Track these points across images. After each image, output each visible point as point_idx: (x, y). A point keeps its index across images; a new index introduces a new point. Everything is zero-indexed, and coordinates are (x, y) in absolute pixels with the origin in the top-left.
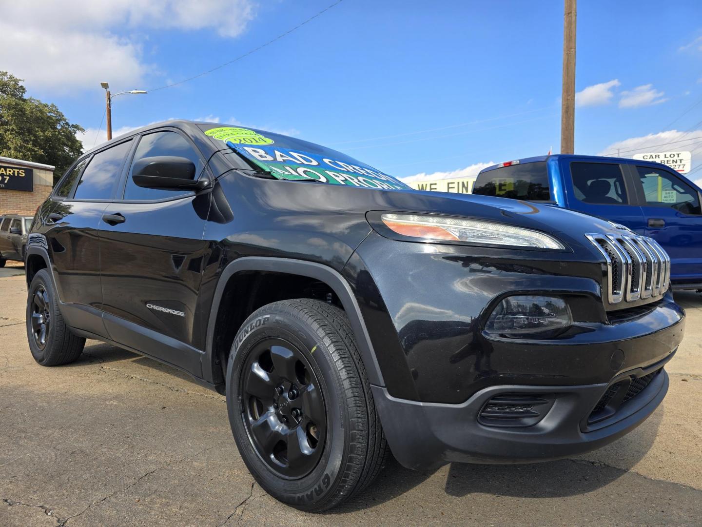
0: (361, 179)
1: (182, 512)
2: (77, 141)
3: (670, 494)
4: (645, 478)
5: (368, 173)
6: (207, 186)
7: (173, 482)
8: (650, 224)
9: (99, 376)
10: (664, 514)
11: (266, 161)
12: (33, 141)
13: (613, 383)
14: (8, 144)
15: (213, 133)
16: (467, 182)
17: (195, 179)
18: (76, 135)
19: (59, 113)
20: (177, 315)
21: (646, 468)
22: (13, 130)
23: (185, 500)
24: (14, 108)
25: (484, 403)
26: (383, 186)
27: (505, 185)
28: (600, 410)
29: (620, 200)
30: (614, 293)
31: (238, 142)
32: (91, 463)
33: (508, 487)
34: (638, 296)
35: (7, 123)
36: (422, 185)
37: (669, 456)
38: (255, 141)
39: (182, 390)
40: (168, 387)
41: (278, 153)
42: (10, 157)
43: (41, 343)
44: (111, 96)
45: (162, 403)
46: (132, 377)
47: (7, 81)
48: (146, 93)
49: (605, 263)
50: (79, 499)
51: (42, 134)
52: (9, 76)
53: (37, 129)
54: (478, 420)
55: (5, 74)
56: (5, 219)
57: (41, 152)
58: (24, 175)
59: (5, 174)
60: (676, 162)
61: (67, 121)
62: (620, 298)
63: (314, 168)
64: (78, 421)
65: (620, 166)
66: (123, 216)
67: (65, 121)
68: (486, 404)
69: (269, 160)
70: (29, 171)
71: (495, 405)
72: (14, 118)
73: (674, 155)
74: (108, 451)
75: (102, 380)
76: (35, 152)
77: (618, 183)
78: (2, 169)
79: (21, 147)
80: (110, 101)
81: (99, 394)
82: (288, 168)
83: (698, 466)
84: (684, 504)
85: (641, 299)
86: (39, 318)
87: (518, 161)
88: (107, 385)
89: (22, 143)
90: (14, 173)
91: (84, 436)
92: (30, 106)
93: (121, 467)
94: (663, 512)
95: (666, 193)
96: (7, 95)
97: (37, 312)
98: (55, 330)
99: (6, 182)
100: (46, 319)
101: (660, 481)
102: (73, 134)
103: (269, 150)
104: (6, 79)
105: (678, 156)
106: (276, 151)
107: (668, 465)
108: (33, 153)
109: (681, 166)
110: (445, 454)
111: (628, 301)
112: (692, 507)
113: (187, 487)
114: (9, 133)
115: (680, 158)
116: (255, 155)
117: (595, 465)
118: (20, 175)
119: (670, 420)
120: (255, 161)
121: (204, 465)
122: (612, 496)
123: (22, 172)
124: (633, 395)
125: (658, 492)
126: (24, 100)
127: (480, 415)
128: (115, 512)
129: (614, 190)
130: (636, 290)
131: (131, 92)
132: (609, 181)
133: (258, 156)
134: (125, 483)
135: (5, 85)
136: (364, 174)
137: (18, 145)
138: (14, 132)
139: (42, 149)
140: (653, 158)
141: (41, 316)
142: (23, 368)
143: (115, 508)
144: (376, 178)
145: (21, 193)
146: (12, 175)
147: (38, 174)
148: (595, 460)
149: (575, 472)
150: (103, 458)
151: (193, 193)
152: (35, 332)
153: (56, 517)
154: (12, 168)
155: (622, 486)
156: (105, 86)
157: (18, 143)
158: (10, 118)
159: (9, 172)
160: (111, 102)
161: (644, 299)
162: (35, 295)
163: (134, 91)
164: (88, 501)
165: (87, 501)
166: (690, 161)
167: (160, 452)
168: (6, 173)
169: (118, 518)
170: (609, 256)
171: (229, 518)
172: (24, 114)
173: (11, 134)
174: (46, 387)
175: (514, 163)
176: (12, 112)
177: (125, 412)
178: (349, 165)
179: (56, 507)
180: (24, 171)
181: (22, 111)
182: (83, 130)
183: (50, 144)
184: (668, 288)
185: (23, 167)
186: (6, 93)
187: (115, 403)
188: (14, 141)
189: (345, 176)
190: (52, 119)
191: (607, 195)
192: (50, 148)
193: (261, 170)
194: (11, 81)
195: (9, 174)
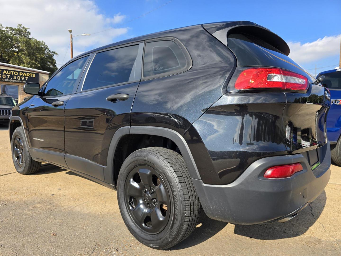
2: (54, 60)
12: (35, 59)
14: (23, 61)
19: (46, 45)
22: (25, 54)
24: (26, 43)
35: (22, 50)
44: (73, 37)
47: (21, 29)
48: (90, 35)
51: (39, 56)
52: (22, 27)
53: (37, 53)
55: (21, 25)
57: (39, 65)
58: (35, 76)
59: (26, 76)
67: (49, 50)
70: (37, 75)
72: (26, 48)
76: (36, 65)
78: (25, 73)
89: (30, 60)
90: (30, 75)
92: (33, 42)
99: (26, 80)
102: (53, 56)
104: (21, 28)
118: (33, 76)
126: (30, 39)
131: (83, 34)
135: (21, 31)
137: (28, 61)
139: (39, 63)
147: (42, 76)
154: (29, 73)
156: (70, 31)
158: (24, 47)
159: (28, 75)
160: (73, 40)
163: (84, 34)
168: (26, 75)
172: (31, 46)
173: (24, 56)
176: (25, 45)
180: (35, 74)
181: (30, 44)
182: (57, 55)
183: (42, 61)
185: (34, 72)
188: (26, 59)
190: (42, 48)
194: (24, 29)
195: (28, 76)
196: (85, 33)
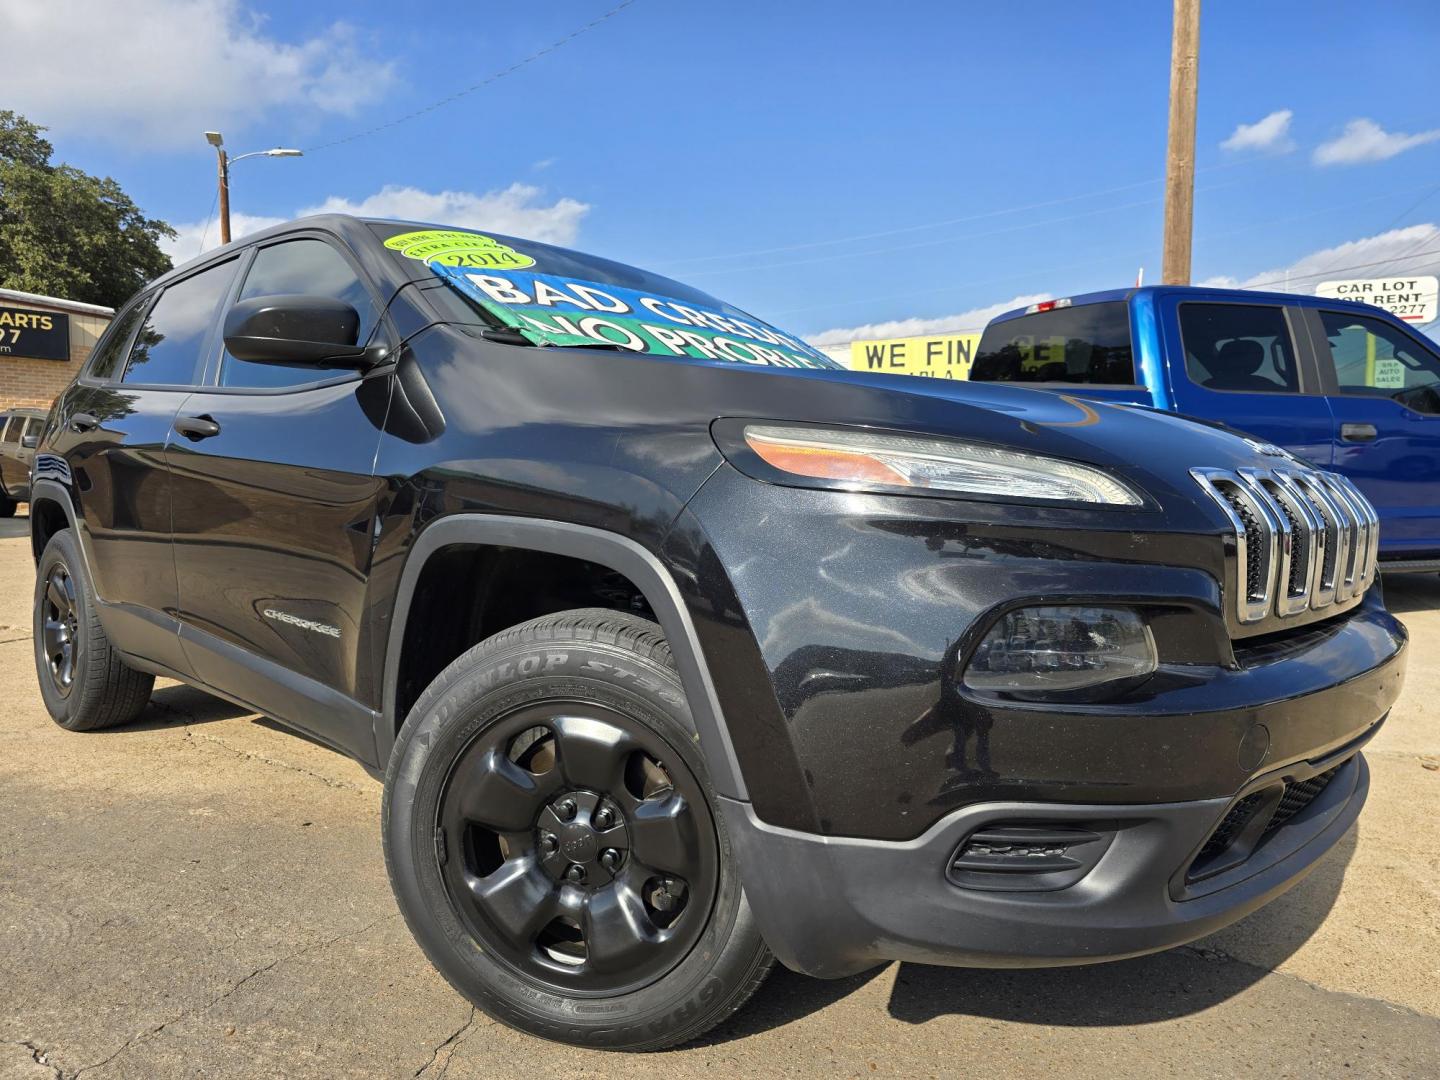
0: (721, 341)
1: (320, 1058)
2: (160, 254)
3: (1365, 1025)
4: (1312, 987)
5: (738, 328)
6: (386, 358)
7: (308, 992)
8: (1344, 433)
9: (182, 753)
10: (1349, 1070)
11: (512, 303)
12: (70, 254)
13: (1243, 794)
14: (18, 262)
15: (403, 243)
16: (969, 342)
17: (360, 344)
18: (158, 243)
19: (122, 195)
20: (326, 635)
21: (1314, 965)
22: (27, 233)
23: (331, 1033)
24: (28, 186)
25: (960, 841)
26: (768, 357)
27: (1046, 348)
28: (1215, 850)
29: (1284, 383)
30: (1251, 600)
31: (455, 263)
32: (141, 946)
33: (1019, 1007)
34: (1303, 607)
35: (14, 219)
36: (875, 348)
37: (1366, 937)
38: (494, 261)
39: (349, 786)
40: (320, 778)
41: (541, 288)
42: (22, 290)
43: (64, 683)
44: (228, 162)
45: (304, 814)
46: (249, 757)
47: (12, 131)
48: (300, 154)
49: (1233, 534)
50: (109, 1027)
51: (87, 240)
52: (16, 120)
53: (76, 231)
54: (948, 876)
55: (8, 115)
56: (13, 419)
57: (86, 277)
58: (50, 326)
59: (12, 324)
60: (1407, 300)
61: (140, 213)
62: (1264, 610)
63: (617, 318)
64: (126, 851)
65: (1285, 311)
66: (215, 422)
67: (136, 214)
68: (963, 841)
69: (521, 302)
70: (61, 319)
71: (985, 843)
72: (30, 207)
73: (1403, 285)
74: (181, 921)
75: (187, 763)
76: (74, 277)
77: (1279, 348)
78: (6, 314)
79: (44, 268)
80: (225, 173)
81: (176, 794)
82: (560, 320)
83: (1426, 961)
84: (1394, 1048)
85: (1312, 609)
86: (60, 630)
87: (1069, 301)
88: (194, 773)
89: (46, 260)
90: (30, 323)
91: (135, 886)
92: (62, 181)
93: (202, 956)
94: (1347, 1065)
95: (1384, 365)
96: (15, 159)
97: (55, 618)
98: (90, 657)
99: (14, 341)
100: (72, 633)
101: (1344, 995)
102: (153, 240)
103: (520, 280)
104: (12, 127)
105: (1412, 287)
106: (536, 282)
107: (1362, 958)
108: (70, 279)
109: (1418, 308)
110: (875, 947)
111: (1281, 615)
112: (1410, 1055)
113: (337, 1002)
114: (20, 238)
115: (1416, 290)
116: (491, 291)
117: (1207, 957)
118: (43, 327)
119: (1372, 856)
120: (488, 306)
121: (378, 952)
122: (1239, 1030)
123: (46, 320)
124: (1289, 814)
125: (1338, 1020)
126: (50, 171)
127: (954, 864)
128: (180, 1057)
129: (1271, 361)
130: (1301, 591)
131: (270, 152)
132: (1261, 343)
133: (496, 294)
134: (209, 991)
135: (10, 138)
136: (729, 332)
137: (37, 264)
138: (30, 238)
139: (87, 271)
140: (1358, 290)
141: (63, 627)
142: (27, 734)
143: (181, 1050)
144: (754, 340)
145: (44, 364)
146: (26, 326)
147: (80, 324)
148: (1208, 946)
149: (1163, 974)
150: (169, 936)
151: (356, 374)
152: (51, 660)
153: (56, 1067)
154: (27, 312)
155: (1262, 1005)
156: (215, 140)
157: (39, 259)
158: (22, 206)
159: (21, 320)
160: (228, 175)
161: (1318, 609)
162: (48, 585)
163: (276, 151)
164: (127, 1032)
165: (123, 1033)
166: (1436, 296)
167: (288, 923)
168: (14, 322)
169: (186, 1071)
170: (1241, 518)
171: (419, 1073)
172: (50, 199)
173: (23, 241)
174: (68, 778)
175: (1061, 304)
176: (24, 195)
177: (225, 834)
178: (698, 311)
179: (58, 1045)
180: (50, 319)
181: (45, 193)
182: (172, 233)
183: (104, 262)
184: (1372, 581)
185: (48, 310)
186: (11, 156)
187: (207, 812)
188: (30, 255)
189: (687, 335)
190: (107, 210)
191: (1256, 374)
192: (104, 267)
193: (500, 324)
194: (22, 130)
195: (21, 324)
196: (280, 148)
